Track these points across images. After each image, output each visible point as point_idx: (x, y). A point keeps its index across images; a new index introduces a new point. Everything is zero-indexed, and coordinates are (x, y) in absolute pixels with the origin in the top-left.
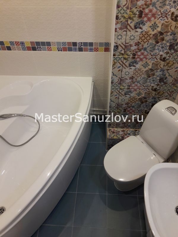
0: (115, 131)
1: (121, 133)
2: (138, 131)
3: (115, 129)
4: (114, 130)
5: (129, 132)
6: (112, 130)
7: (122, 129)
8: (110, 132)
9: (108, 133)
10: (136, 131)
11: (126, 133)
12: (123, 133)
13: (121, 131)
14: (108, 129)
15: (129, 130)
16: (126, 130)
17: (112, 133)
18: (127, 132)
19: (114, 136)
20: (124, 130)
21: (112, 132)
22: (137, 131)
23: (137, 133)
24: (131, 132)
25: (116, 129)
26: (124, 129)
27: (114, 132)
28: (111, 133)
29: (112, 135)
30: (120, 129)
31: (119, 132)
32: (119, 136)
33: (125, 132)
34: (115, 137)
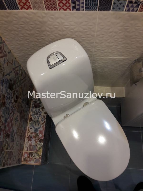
0: (29, 152)
1: (33, 142)
2: (32, 117)
3: (24, 151)
4: (26, 153)
5: (33, 130)
6: (26, 156)
7: (26, 140)
8: (30, 161)
9: (32, 163)
10: (31, 119)
11: (34, 135)
12: (33, 140)
13: (30, 142)
14: (22, 163)
15: (28, 130)
16: (29, 134)
17: (31, 156)
18: (32, 133)
19: (38, 155)
20: (28, 138)
21: (29, 157)
22: (33, 119)
23: (36, 119)
24: (32, 127)
25: (25, 149)
26: (27, 136)
27: (31, 154)
28: (31, 159)
29: (37, 157)
30: (27, 144)
31: (30, 145)
32: (39, 146)
33: (32, 136)
34: (40, 153)
